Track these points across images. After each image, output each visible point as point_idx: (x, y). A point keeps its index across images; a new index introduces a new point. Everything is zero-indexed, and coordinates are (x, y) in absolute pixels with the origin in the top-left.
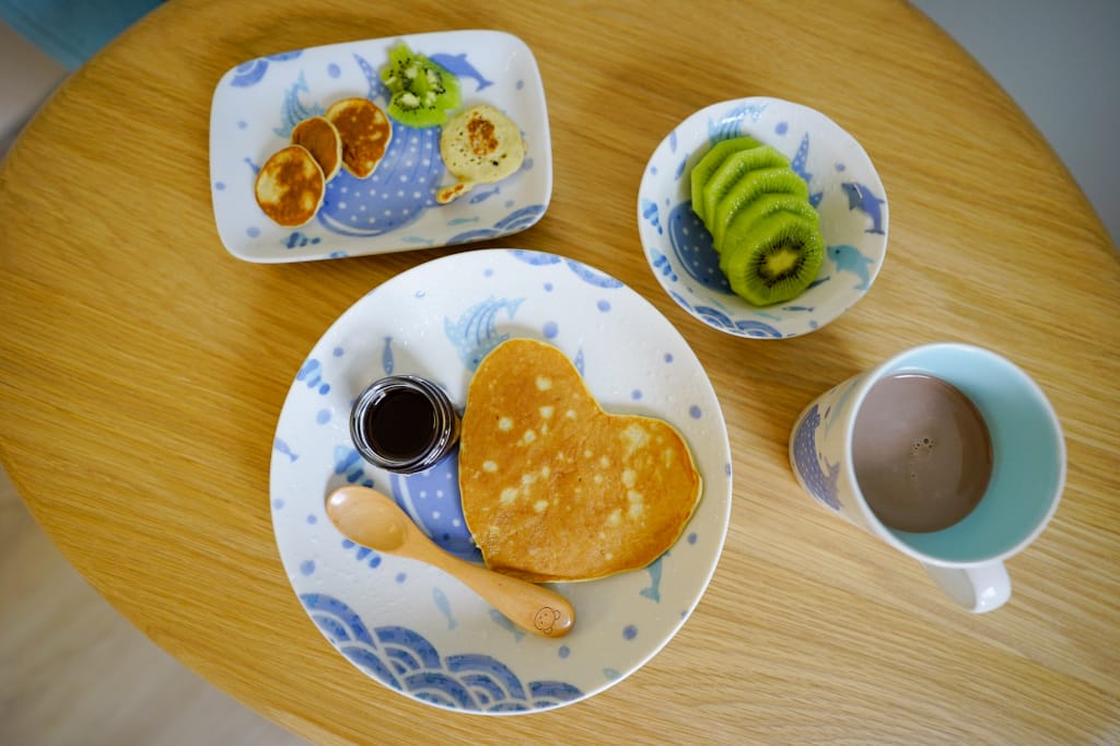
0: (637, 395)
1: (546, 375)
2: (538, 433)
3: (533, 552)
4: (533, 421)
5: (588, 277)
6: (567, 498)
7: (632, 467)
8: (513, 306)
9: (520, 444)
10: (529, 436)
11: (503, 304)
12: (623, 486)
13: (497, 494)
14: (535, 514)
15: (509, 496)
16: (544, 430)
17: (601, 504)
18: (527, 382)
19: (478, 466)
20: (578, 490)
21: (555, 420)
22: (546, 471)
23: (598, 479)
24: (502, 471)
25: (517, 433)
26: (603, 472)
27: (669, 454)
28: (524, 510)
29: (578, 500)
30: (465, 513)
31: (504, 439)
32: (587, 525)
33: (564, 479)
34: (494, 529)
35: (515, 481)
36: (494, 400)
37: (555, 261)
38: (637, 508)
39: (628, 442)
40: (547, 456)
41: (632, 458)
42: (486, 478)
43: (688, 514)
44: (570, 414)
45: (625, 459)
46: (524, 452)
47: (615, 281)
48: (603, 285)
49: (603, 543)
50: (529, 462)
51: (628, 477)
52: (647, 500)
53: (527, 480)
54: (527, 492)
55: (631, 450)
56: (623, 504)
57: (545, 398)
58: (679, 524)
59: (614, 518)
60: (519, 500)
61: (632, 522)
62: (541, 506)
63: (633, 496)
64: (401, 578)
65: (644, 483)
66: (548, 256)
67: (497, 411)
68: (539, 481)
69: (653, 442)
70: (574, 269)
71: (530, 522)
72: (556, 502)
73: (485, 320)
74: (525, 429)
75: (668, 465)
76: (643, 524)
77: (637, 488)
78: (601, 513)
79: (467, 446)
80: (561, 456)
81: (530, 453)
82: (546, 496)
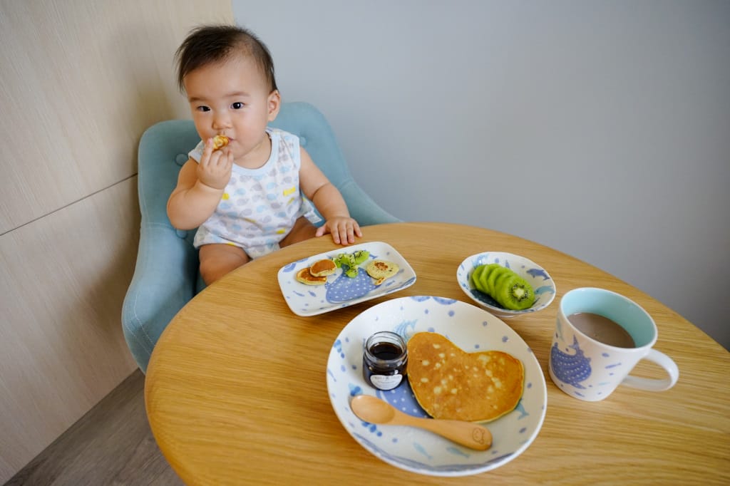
0: (477, 347)
1: (436, 343)
2: (441, 363)
3: (459, 411)
4: (438, 360)
5: (442, 302)
6: (465, 385)
7: (488, 369)
8: (413, 324)
9: (435, 369)
10: (438, 365)
11: (409, 323)
12: (488, 377)
13: (432, 391)
14: (453, 395)
15: (437, 390)
16: (444, 362)
17: (481, 385)
18: (429, 346)
19: (419, 381)
20: (469, 381)
21: (446, 358)
22: (451, 377)
23: (475, 376)
24: (431, 380)
25: (432, 365)
26: (477, 373)
27: (502, 361)
28: (447, 395)
29: (470, 385)
30: (419, 402)
31: (426, 368)
32: (479, 394)
33: (460, 378)
34: (436, 406)
35: (438, 383)
36: (417, 355)
37: (428, 298)
38: (498, 384)
39: (482, 361)
40: (449, 371)
41: (486, 366)
42: (424, 385)
43: (522, 377)
44: (452, 355)
45: (484, 367)
46: (438, 371)
47: (453, 300)
48: (449, 303)
49: (490, 401)
50: (442, 375)
51: (488, 373)
52: (501, 380)
53: (443, 382)
54: (445, 387)
55: (484, 364)
56: (492, 384)
57: (439, 351)
58: (520, 383)
59: (490, 389)
60: (443, 391)
61: (499, 390)
62: (454, 391)
63: (493, 379)
64: (395, 440)
65: (496, 374)
66: (425, 297)
67: (420, 359)
68: (449, 382)
69: (493, 359)
70: (436, 299)
71: (452, 399)
72: (460, 388)
73: (403, 331)
74: (435, 362)
75: (503, 364)
76: (504, 390)
77: (494, 376)
78: (484, 388)
79: (411, 374)
80: (455, 370)
81: (441, 371)
82: (455, 387)
